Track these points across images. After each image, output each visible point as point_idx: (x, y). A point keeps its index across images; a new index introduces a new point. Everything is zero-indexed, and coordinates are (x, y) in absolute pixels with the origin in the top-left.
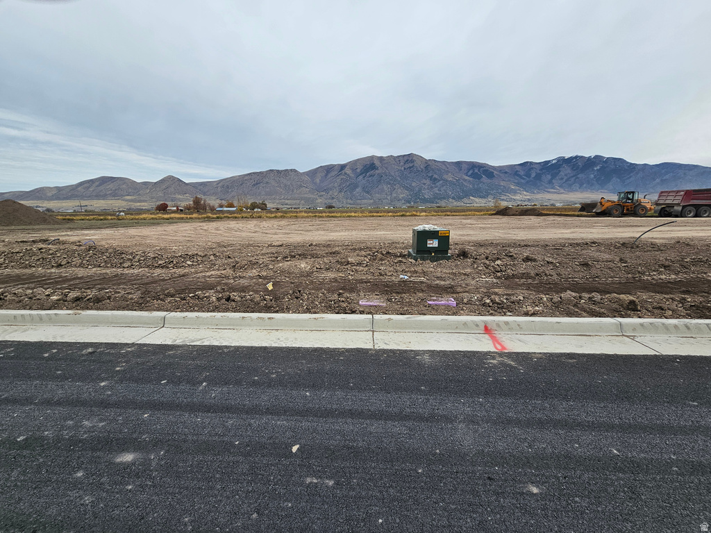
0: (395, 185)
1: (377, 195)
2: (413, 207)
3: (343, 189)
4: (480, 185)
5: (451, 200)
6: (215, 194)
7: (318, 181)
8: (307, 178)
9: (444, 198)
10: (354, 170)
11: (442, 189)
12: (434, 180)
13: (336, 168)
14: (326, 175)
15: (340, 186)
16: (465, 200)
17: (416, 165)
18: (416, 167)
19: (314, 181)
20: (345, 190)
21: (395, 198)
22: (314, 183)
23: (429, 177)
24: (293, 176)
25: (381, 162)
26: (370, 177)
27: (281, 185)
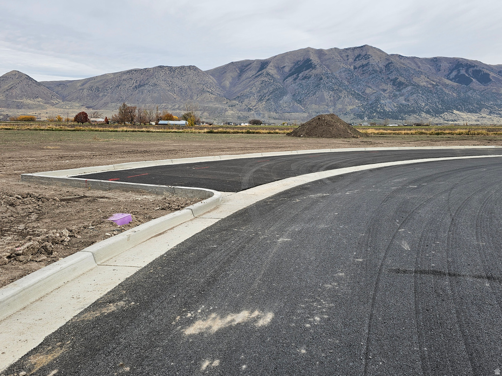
0: (341, 91)
1: (314, 106)
3: (264, 96)
4: (469, 93)
5: (424, 115)
6: (79, 99)
7: (227, 83)
8: (211, 79)
9: (414, 112)
10: (280, 69)
11: (411, 98)
12: (399, 85)
13: (254, 65)
14: (240, 75)
15: (259, 92)
16: (446, 115)
17: (371, 62)
18: (372, 65)
19: (222, 85)
20: (267, 98)
21: (340, 110)
22: (221, 87)
23: (391, 80)
24: (191, 76)
25: (320, 58)
26: (303, 79)
27: (175, 89)
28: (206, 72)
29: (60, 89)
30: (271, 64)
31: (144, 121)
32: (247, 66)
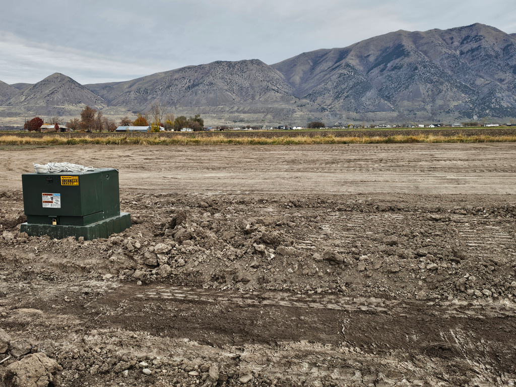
0: (442, 84)
1: (406, 103)
2: (475, 124)
3: (342, 92)
6: (125, 103)
7: (297, 79)
8: (278, 75)
10: (363, 58)
13: (331, 55)
14: (313, 69)
15: (336, 87)
17: (484, 44)
18: (485, 48)
19: (291, 80)
20: (345, 94)
21: (441, 107)
22: (290, 83)
23: (511, 67)
24: (254, 72)
25: (415, 42)
26: (393, 70)
27: (235, 88)
28: (271, 66)
29: (105, 92)
30: (352, 53)
32: (323, 56)
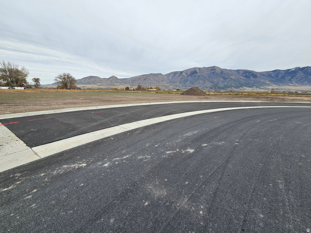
0: (206, 80)
4: (249, 81)
5: (233, 88)
7: (170, 78)
8: (166, 77)
9: (230, 87)
10: (186, 74)
11: (229, 83)
12: (225, 78)
13: (178, 73)
14: (174, 76)
15: (180, 81)
16: (241, 88)
17: (216, 71)
20: (182, 82)
21: (205, 86)
22: (168, 79)
23: (223, 77)
24: (160, 76)
25: (199, 70)
26: (194, 77)
27: (155, 80)
28: (164, 75)
29: (124, 80)
30: (184, 72)
31: (144, 90)
